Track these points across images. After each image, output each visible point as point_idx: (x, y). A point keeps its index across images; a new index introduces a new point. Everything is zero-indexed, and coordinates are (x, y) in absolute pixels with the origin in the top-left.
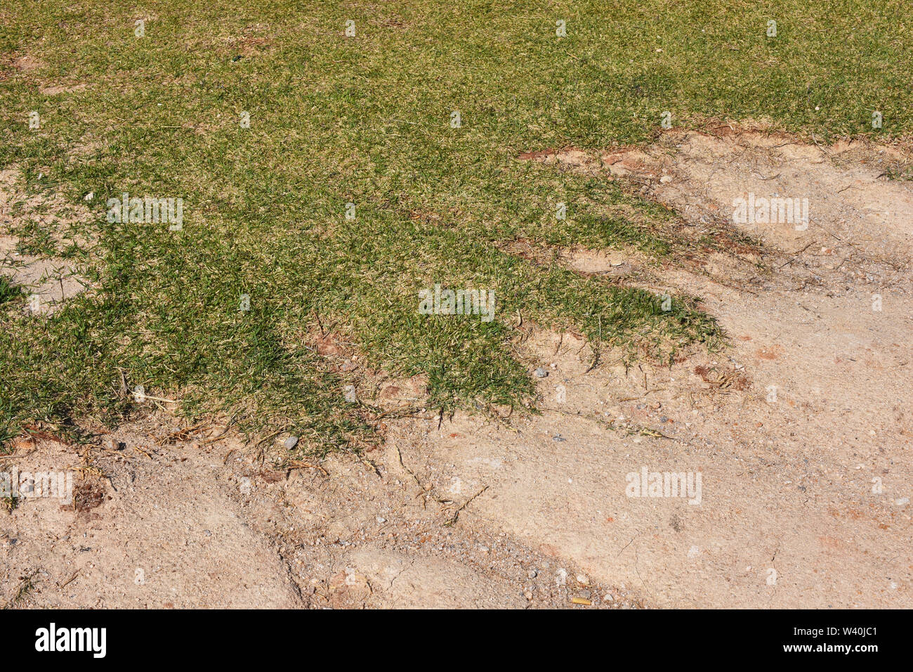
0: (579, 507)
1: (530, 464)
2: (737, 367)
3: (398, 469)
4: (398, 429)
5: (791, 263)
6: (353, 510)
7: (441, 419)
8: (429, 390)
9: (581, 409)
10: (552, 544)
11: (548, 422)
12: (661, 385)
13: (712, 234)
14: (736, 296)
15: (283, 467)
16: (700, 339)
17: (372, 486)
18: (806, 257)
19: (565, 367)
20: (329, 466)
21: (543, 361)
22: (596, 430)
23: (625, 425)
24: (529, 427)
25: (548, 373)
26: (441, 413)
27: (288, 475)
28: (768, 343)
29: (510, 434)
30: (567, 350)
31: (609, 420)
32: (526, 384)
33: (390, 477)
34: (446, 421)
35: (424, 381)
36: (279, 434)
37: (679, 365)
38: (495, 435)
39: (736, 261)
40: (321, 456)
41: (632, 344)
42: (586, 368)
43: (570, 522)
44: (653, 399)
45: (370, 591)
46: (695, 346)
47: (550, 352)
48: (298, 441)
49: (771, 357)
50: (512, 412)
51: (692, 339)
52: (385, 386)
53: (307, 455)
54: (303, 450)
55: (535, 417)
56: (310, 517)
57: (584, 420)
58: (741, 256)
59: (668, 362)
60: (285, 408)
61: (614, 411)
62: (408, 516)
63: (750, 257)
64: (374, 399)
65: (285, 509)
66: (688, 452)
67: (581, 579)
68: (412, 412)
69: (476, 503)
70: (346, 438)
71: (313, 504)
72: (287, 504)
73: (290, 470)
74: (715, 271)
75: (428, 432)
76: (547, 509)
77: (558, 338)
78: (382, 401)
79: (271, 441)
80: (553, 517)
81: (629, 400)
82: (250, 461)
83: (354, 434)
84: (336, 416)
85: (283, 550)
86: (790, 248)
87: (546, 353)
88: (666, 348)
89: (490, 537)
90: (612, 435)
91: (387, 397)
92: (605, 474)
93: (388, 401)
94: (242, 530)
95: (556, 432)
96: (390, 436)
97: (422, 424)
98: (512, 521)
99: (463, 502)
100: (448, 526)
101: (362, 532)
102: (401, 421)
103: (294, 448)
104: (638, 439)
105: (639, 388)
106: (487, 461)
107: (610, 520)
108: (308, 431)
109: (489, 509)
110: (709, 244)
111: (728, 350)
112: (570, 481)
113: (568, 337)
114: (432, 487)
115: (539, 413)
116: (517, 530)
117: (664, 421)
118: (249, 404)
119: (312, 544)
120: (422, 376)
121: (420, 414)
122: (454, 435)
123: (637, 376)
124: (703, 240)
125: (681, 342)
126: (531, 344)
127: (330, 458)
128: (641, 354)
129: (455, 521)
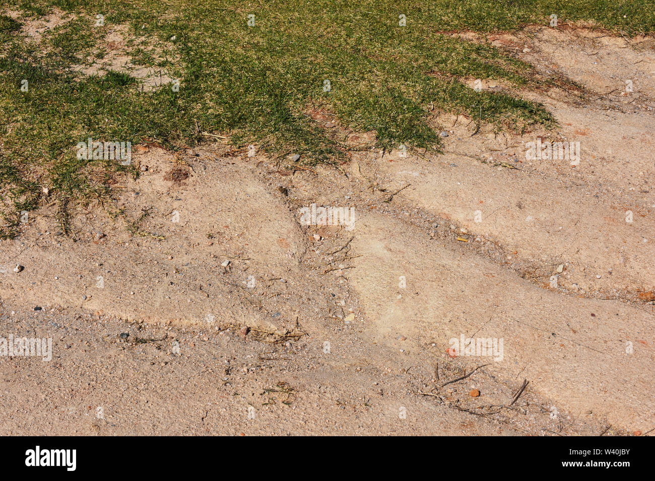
0: (463, 196)
1: (435, 175)
2: (562, 137)
3: (358, 175)
4: (358, 156)
5: (602, 99)
6: (331, 192)
7: (384, 153)
8: (377, 138)
9: (467, 153)
10: (447, 213)
11: (447, 158)
12: (516, 145)
13: (553, 79)
14: (565, 106)
15: (291, 169)
16: (541, 121)
17: (343, 181)
18: (610, 96)
19: (459, 133)
20: (318, 171)
21: (445, 129)
22: (475, 162)
23: (493, 161)
24: (436, 159)
25: (448, 136)
26: (384, 150)
27: (294, 173)
28: (582, 127)
29: (424, 162)
30: (460, 124)
31: (483, 159)
32: (435, 139)
33: (353, 178)
34: (387, 154)
35: (374, 134)
36: (289, 153)
37: (527, 135)
38: (416, 161)
39: (567, 94)
40: (313, 165)
41: (500, 122)
42: (471, 134)
43: (458, 202)
44: (511, 151)
45: (341, 228)
46: (537, 126)
47: (450, 125)
48: (300, 157)
49: (584, 134)
50: (426, 151)
51: (536, 122)
52: (351, 135)
53: (305, 164)
54: (303, 161)
55: (439, 155)
56: (306, 194)
57: (468, 158)
58: (570, 91)
59: (520, 132)
60: (293, 141)
61: (486, 155)
62: (363, 197)
63: (576, 92)
64: (344, 141)
65: (292, 189)
66: (530, 176)
67: (463, 230)
68: (368, 148)
69: (403, 192)
70: (328, 157)
71: (308, 187)
72: (293, 187)
73: (295, 170)
74: (554, 95)
75: (376, 159)
76: (445, 196)
77: (455, 118)
78: (349, 143)
79: (284, 157)
80: (448, 200)
81: (496, 150)
82: (272, 166)
83: (333, 155)
84: (322, 146)
85: (291, 207)
86: (602, 91)
87: (448, 125)
88: (520, 125)
89: (410, 209)
90: (485, 166)
91: (352, 141)
92: (480, 181)
93: (352, 143)
94: (268, 196)
95: (451, 162)
96: (354, 159)
97: (373, 155)
98: (423, 201)
99: (396, 191)
100: (387, 202)
101: (336, 202)
102: (360, 152)
103: (298, 160)
104: (500, 168)
105: (502, 145)
106: (411, 173)
107: (481, 202)
108: (306, 152)
109: (410, 194)
110: (550, 84)
111: (557, 130)
112: (459, 184)
113: (461, 118)
114: (378, 184)
115: (442, 153)
116: (426, 206)
117: (517, 161)
118: (271, 139)
119: (308, 205)
120: (373, 131)
121: (372, 150)
122: (391, 161)
123: (502, 139)
124: (547, 81)
125: (529, 122)
126: (439, 121)
127: (318, 167)
128: (505, 128)
129: (391, 200)
